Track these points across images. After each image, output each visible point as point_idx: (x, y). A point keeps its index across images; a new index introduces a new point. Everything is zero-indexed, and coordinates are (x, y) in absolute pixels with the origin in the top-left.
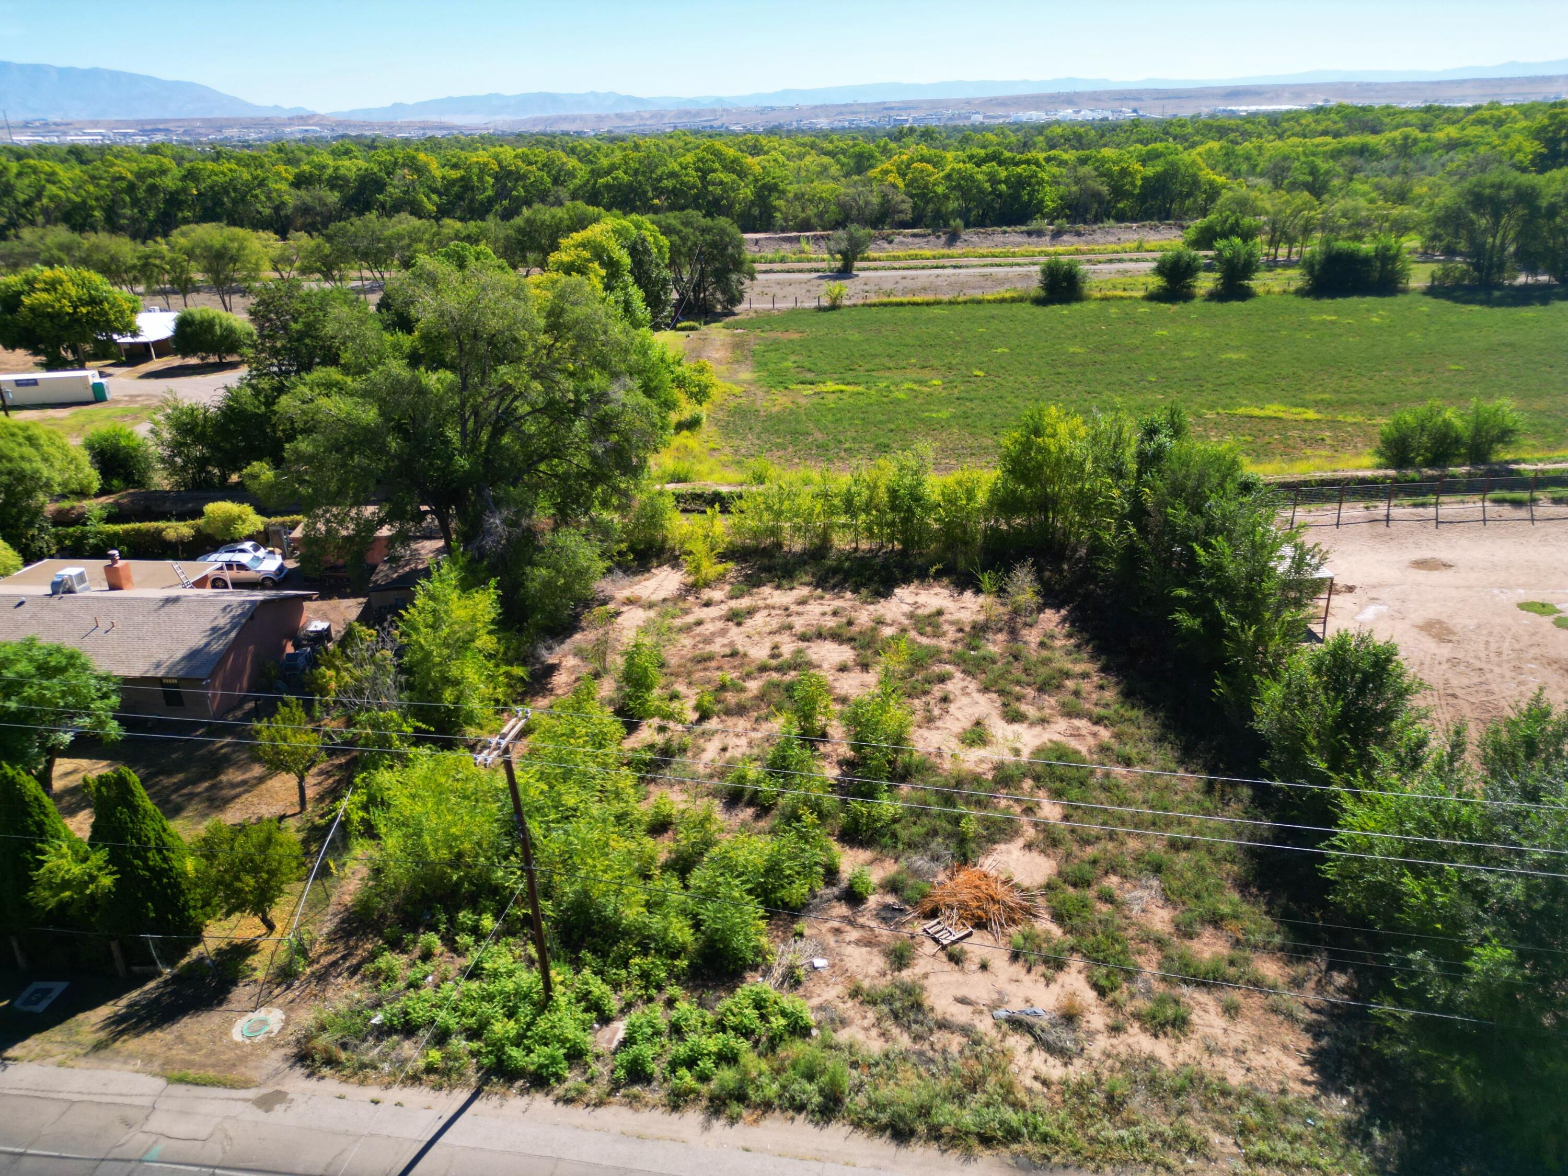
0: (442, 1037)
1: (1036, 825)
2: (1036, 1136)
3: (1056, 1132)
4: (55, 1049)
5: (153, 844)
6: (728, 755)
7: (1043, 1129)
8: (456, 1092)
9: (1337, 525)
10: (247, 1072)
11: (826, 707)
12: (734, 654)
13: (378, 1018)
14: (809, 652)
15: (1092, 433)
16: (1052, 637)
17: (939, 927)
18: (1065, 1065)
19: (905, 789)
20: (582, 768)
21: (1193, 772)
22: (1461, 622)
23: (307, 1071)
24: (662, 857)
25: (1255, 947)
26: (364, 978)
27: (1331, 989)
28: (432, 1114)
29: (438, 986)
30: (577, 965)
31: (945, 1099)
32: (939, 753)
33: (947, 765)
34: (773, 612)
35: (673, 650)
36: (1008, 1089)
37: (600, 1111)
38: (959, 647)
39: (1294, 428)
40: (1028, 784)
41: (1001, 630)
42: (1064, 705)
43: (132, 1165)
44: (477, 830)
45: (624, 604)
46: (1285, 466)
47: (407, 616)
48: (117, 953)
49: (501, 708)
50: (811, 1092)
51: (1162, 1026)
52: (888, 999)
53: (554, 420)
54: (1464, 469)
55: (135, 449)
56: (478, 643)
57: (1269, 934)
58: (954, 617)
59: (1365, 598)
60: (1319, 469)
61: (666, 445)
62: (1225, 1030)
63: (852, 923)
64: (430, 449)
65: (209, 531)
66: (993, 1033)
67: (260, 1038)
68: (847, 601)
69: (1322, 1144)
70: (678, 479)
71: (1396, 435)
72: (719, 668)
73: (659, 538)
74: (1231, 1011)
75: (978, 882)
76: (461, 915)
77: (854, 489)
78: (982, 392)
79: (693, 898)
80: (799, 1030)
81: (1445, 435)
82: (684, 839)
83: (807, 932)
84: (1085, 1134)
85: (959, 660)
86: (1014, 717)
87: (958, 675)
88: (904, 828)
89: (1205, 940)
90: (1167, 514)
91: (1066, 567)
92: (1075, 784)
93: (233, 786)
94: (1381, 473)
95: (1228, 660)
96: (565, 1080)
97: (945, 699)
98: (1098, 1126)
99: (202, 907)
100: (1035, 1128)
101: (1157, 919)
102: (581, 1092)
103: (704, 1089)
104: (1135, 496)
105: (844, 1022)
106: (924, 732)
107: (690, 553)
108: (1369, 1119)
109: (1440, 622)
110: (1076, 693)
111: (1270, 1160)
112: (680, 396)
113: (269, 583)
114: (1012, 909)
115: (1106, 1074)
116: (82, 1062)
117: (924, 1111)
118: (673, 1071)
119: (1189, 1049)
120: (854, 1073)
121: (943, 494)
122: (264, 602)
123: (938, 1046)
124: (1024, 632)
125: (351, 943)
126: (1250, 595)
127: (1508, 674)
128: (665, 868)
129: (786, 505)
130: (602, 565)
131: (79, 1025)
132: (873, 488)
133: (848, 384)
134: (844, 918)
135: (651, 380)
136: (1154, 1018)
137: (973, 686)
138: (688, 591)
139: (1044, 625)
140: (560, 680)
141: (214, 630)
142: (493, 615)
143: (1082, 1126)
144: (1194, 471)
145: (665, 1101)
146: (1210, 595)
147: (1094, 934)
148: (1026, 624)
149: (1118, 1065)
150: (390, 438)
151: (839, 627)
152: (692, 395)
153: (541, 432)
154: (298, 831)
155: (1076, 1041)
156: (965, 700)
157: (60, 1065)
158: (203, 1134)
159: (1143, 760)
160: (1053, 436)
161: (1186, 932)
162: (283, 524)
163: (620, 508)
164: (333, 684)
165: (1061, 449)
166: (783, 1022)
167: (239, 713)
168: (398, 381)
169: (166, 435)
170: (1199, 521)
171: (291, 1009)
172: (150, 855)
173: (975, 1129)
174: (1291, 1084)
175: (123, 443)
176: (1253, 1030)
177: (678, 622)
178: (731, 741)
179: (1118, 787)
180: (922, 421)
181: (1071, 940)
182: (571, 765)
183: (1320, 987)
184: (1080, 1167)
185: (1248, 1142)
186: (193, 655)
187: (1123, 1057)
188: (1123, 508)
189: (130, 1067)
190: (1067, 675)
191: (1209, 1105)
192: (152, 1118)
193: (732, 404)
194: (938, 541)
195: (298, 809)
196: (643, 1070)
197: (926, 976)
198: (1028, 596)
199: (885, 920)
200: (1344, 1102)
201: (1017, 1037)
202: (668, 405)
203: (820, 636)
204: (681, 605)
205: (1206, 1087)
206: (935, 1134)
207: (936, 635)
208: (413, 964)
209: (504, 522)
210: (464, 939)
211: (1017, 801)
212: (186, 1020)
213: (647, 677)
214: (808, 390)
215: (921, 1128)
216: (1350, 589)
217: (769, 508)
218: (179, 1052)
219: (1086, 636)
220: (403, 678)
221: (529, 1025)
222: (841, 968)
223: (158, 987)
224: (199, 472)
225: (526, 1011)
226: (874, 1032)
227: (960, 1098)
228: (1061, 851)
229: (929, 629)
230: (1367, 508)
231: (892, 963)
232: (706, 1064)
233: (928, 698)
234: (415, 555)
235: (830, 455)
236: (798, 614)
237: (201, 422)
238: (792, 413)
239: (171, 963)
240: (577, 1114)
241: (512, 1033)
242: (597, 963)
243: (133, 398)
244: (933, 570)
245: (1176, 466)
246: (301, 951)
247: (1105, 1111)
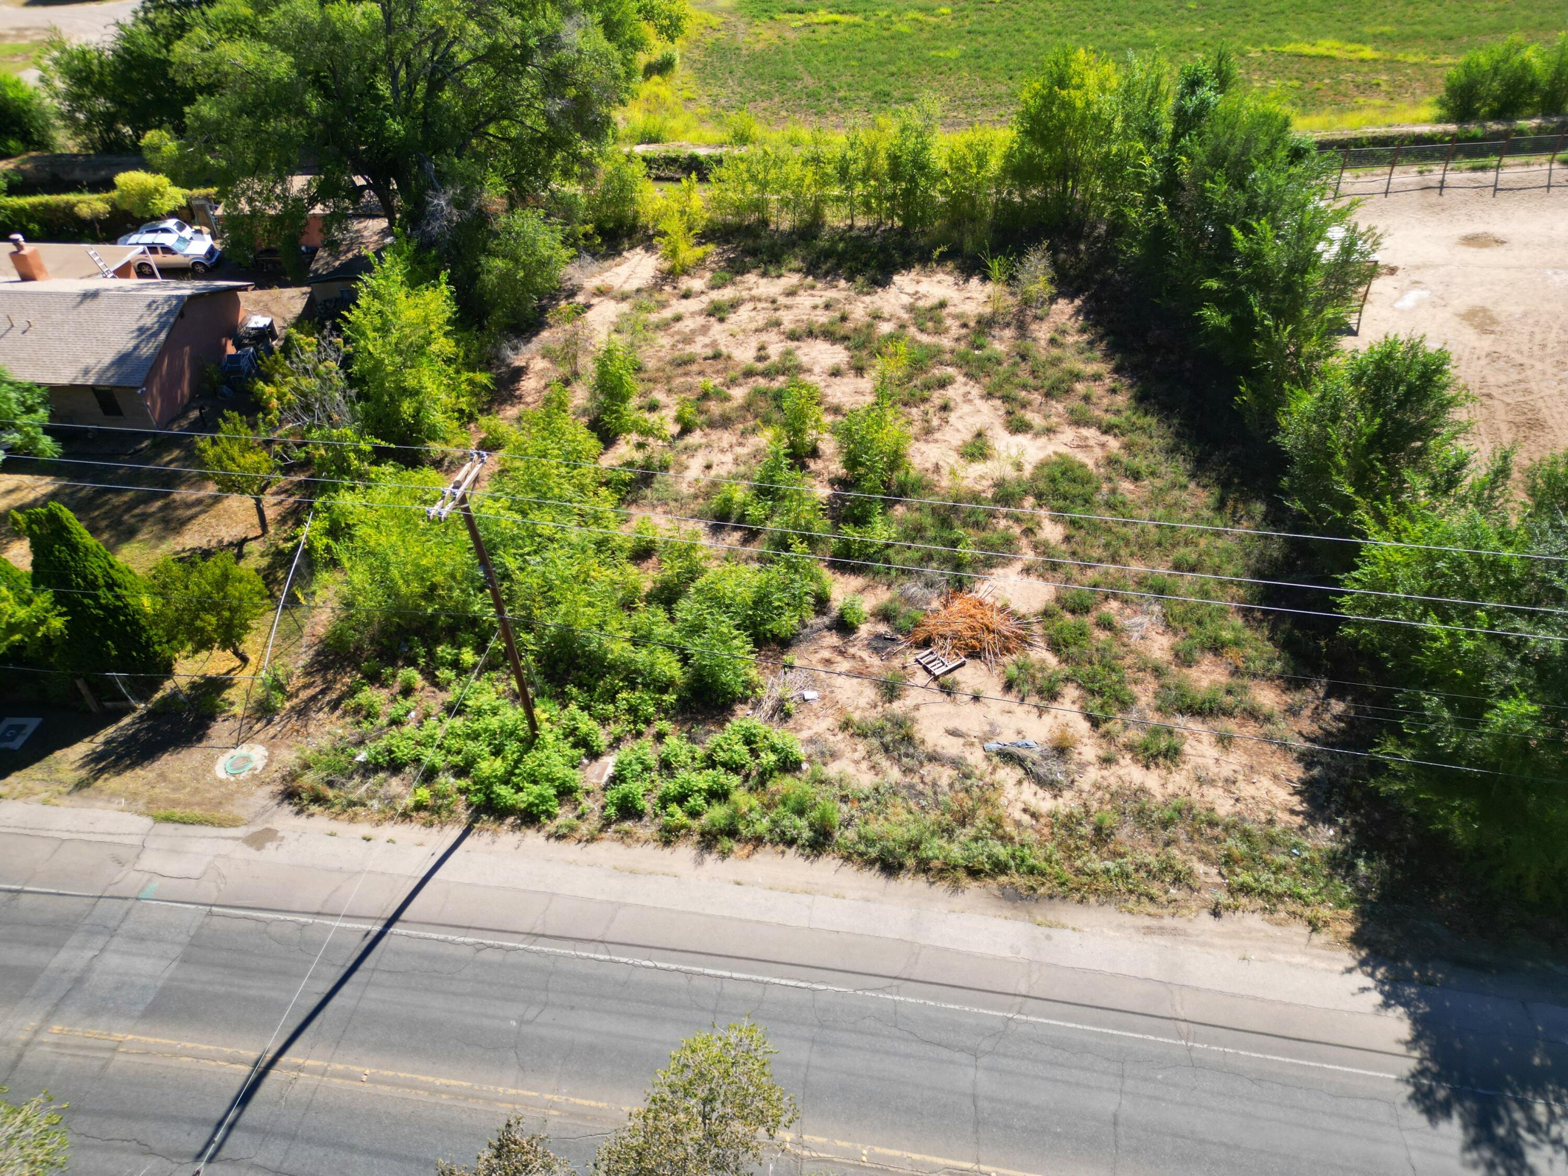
0: (430, 775)
1: (1035, 547)
2: (1024, 869)
3: (1044, 865)
4: (38, 787)
5: (101, 581)
6: (713, 472)
7: (1031, 861)
8: (447, 828)
9: (1386, 193)
10: (234, 809)
11: (817, 420)
12: (717, 356)
13: (362, 756)
14: (798, 353)
15: (1125, 83)
16: (1064, 332)
17: (932, 657)
18: (1055, 797)
19: (899, 511)
20: (556, 491)
21: (1205, 487)
22: (1507, 309)
23: (296, 809)
24: (646, 586)
25: (1255, 675)
26: (345, 713)
27: (1327, 717)
28: (426, 850)
29: (421, 723)
30: (563, 700)
31: (933, 834)
32: (937, 468)
33: (945, 483)
34: (760, 305)
35: (651, 352)
36: (997, 823)
37: (592, 847)
38: (962, 347)
39: (1348, 70)
40: (1029, 501)
41: (1008, 325)
42: (1072, 412)
43: (129, 903)
44: (448, 561)
45: (595, 295)
46: (1334, 118)
47: (351, 318)
48: (84, 690)
49: (466, 418)
50: (802, 827)
51: (1154, 757)
52: (879, 732)
53: (500, 70)
54: (1534, 123)
55: (26, 102)
56: (434, 347)
57: (1271, 661)
58: (958, 310)
59: (1407, 282)
60: (1371, 123)
61: (635, 96)
62: (1217, 760)
63: (842, 653)
64: (357, 109)
65: (125, 206)
66: (984, 765)
67: (245, 775)
68: (840, 290)
69: (1306, 874)
70: (651, 139)
71: (1464, 79)
72: (701, 373)
73: (630, 213)
74: (1224, 741)
75: (973, 611)
76: (439, 649)
77: (850, 154)
78: (998, 22)
79: (679, 631)
80: (789, 765)
81: (1520, 80)
82: (670, 569)
83: (797, 663)
84: (1072, 866)
85: (962, 362)
86: (1018, 427)
87: (961, 379)
88: (897, 553)
89: (1204, 668)
90: (1203, 190)
91: (1083, 247)
92: (1079, 502)
93: (188, 505)
94: (1440, 128)
95: (1257, 362)
96: (556, 817)
97: (945, 408)
98: (1085, 858)
99: (168, 642)
100: (1023, 860)
101: (1156, 646)
102: (572, 829)
103: (695, 824)
104: (1169, 163)
105: (834, 755)
106: (922, 446)
107: (663, 234)
108: (1355, 850)
109: (1484, 310)
110: (1086, 398)
111: (1253, 889)
112: (648, 30)
113: (200, 269)
114: (1007, 638)
115: (1095, 806)
116: (66, 800)
117: (914, 846)
118: (664, 807)
119: (1179, 780)
120: (845, 808)
121: (951, 161)
122: (191, 297)
123: (928, 779)
124: (1034, 327)
125: (329, 677)
126: (1289, 288)
127: (1551, 370)
128: (651, 598)
129: (772, 174)
130: (565, 253)
131: (58, 763)
132: (871, 154)
133: (844, 13)
134: (835, 648)
135: (613, 12)
136: (1146, 749)
137: (976, 391)
138: (664, 279)
139: (1056, 318)
140: (529, 385)
141: (141, 330)
142: (448, 314)
143: (1070, 857)
144: (1240, 135)
145: (657, 836)
146: (1243, 288)
147: (1091, 663)
148: (1036, 318)
149: (1108, 796)
150: (308, 97)
151: (832, 323)
152: (662, 30)
153: (486, 84)
154: (262, 556)
155: (1067, 774)
156: (966, 408)
157: (45, 803)
158: (196, 873)
159: (1153, 474)
160: (1079, 87)
161: (1184, 659)
162: (207, 198)
163: (582, 179)
164: (275, 402)
165: (1088, 104)
166: (773, 757)
167: (185, 423)
168: (305, 25)
169: (60, 84)
170: (1241, 198)
171: (274, 745)
172: (100, 593)
173: (965, 863)
174: (1279, 814)
175: (11, 94)
176: (1245, 759)
177: (654, 318)
178: (716, 458)
179: (1124, 504)
180: (927, 61)
181: (1067, 670)
182: (544, 489)
183: (1316, 715)
184: (1065, 897)
185: (1232, 872)
186: (122, 360)
187: (1114, 788)
188: (1154, 179)
189: (115, 806)
190: (1077, 377)
191: (1196, 837)
192: (143, 856)
193: (709, 40)
194: (942, 217)
195: (259, 532)
196: (634, 807)
197: (917, 708)
198: (1040, 286)
199: (876, 650)
200: (1331, 832)
201: (1008, 770)
202: (636, 44)
203: (811, 334)
204: (657, 296)
205: (1194, 819)
206: (923, 867)
207: (937, 333)
208: (394, 700)
209: (451, 202)
210: (445, 674)
211: (1018, 520)
212: (166, 757)
213: (622, 385)
214: (797, 21)
215: (910, 862)
216: (1392, 271)
217: (753, 178)
218: (163, 790)
219: (1101, 330)
220: (353, 392)
221: (518, 762)
222: (831, 700)
223: (133, 723)
224: (108, 131)
225: (512, 747)
226: (864, 765)
227: (948, 832)
228: (1060, 575)
229: (930, 324)
230: (1421, 172)
231: (883, 695)
232: (696, 801)
233: (927, 406)
234: (357, 240)
235: (823, 106)
236: (788, 307)
237: (95, 68)
238: (778, 51)
239: (145, 698)
240: (569, 849)
241: (500, 772)
242: (583, 697)
243: (20, 32)
244: (937, 253)
245: (1219, 129)
246: (278, 686)
247: (1093, 843)
